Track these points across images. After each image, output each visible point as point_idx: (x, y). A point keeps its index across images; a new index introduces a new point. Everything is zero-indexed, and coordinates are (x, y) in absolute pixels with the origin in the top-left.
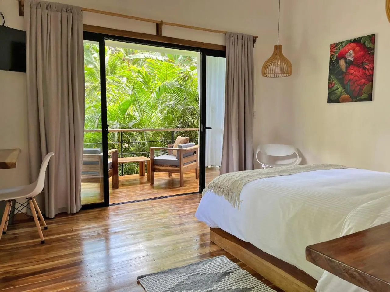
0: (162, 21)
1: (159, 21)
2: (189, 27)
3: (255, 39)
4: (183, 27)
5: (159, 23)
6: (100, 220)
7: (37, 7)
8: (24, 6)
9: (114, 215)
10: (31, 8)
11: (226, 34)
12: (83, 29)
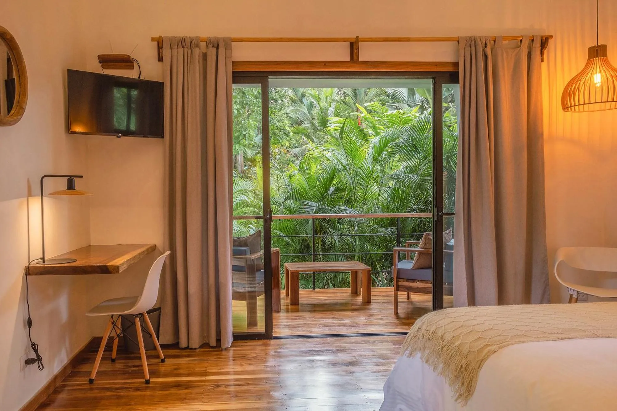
0: (357, 37)
1: (353, 38)
2: (408, 40)
3: (544, 42)
4: (399, 41)
5: (353, 41)
6: (249, 362)
7: (178, 47)
8: (162, 47)
9: (273, 355)
10: (171, 49)
11: (458, 42)
12: (233, 69)
